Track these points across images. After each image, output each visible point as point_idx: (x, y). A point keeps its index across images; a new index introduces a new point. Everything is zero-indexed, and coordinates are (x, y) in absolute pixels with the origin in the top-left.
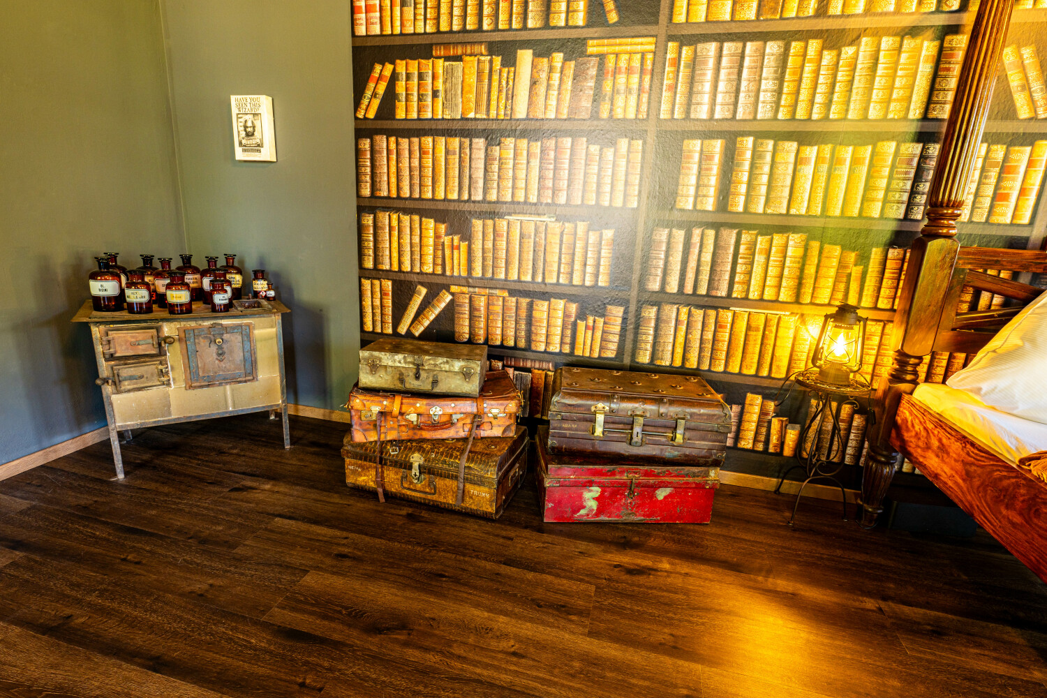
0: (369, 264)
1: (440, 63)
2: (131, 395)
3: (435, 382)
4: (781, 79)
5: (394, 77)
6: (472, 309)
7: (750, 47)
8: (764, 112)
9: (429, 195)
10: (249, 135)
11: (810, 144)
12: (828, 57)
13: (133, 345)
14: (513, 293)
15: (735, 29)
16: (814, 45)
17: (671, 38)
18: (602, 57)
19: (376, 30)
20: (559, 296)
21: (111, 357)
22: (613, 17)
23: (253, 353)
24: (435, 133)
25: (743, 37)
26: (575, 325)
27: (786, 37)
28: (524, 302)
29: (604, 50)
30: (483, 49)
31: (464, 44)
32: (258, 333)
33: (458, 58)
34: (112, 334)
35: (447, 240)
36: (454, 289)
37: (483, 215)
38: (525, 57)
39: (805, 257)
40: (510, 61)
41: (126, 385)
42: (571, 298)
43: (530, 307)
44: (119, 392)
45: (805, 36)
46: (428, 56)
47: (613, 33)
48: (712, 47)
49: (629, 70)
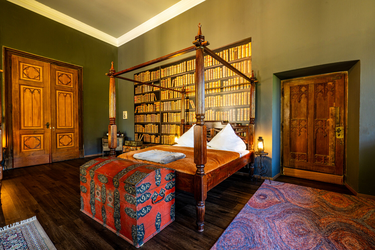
0: (135, 132)
1: (142, 106)
2: (105, 147)
3: (132, 145)
4: (171, 106)
5: (138, 108)
6: (145, 137)
7: (168, 102)
8: (170, 110)
9: (141, 122)
10: (125, 116)
11: (175, 113)
12: (175, 103)
13: (106, 141)
14: (149, 135)
15: (166, 100)
16: (173, 101)
17: (161, 102)
18: (155, 104)
19: (136, 103)
20: (153, 135)
21: (104, 142)
22: (156, 100)
23: (119, 143)
24: (141, 114)
25: (167, 101)
26: (155, 139)
27: (171, 101)
28: (150, 136)
29: (156, 103)
30: (145, 104)
31: (144, 104)
32: (120, 140)
33: (143, 105)
34: (104, 139)
35: (143, 128)
36: (143, 134)
37: (146, 124)
38: (149, 105)
39: (176, 128)
40: (148, 105)
41: (105, 145)
42: (155, 135)
43: (151, 136)
44: (104, 146)
45: (172, 101)
46: (141, 105)
47: (156, 101)
48: (165, 102)
49: (158, 106)
